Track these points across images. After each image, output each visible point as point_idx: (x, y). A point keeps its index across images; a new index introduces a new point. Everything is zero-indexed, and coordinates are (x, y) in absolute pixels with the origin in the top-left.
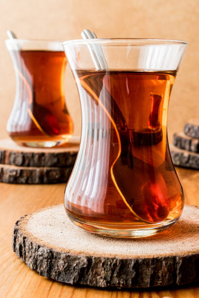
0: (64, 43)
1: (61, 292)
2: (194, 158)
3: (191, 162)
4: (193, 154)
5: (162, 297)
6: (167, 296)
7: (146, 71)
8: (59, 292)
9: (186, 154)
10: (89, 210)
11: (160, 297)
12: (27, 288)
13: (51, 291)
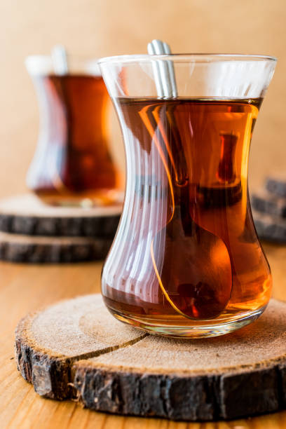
0: (101, 60)
10: (137, 300)
11: (231, 427)
12: (39, 415)
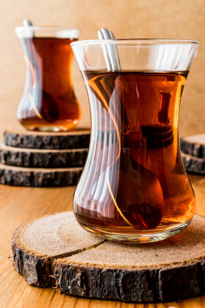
1: (64, 301)
2: (196, 162)
3: (193, 166)
4: (195, 159)
5: (168, 306)
6: (173, 306)
7: (156, 72)
8: (62, 302)
9: (188, 158)
10: (99, 215)
11: (166, 307)
12: (29, 298)
13: (54, 300)
